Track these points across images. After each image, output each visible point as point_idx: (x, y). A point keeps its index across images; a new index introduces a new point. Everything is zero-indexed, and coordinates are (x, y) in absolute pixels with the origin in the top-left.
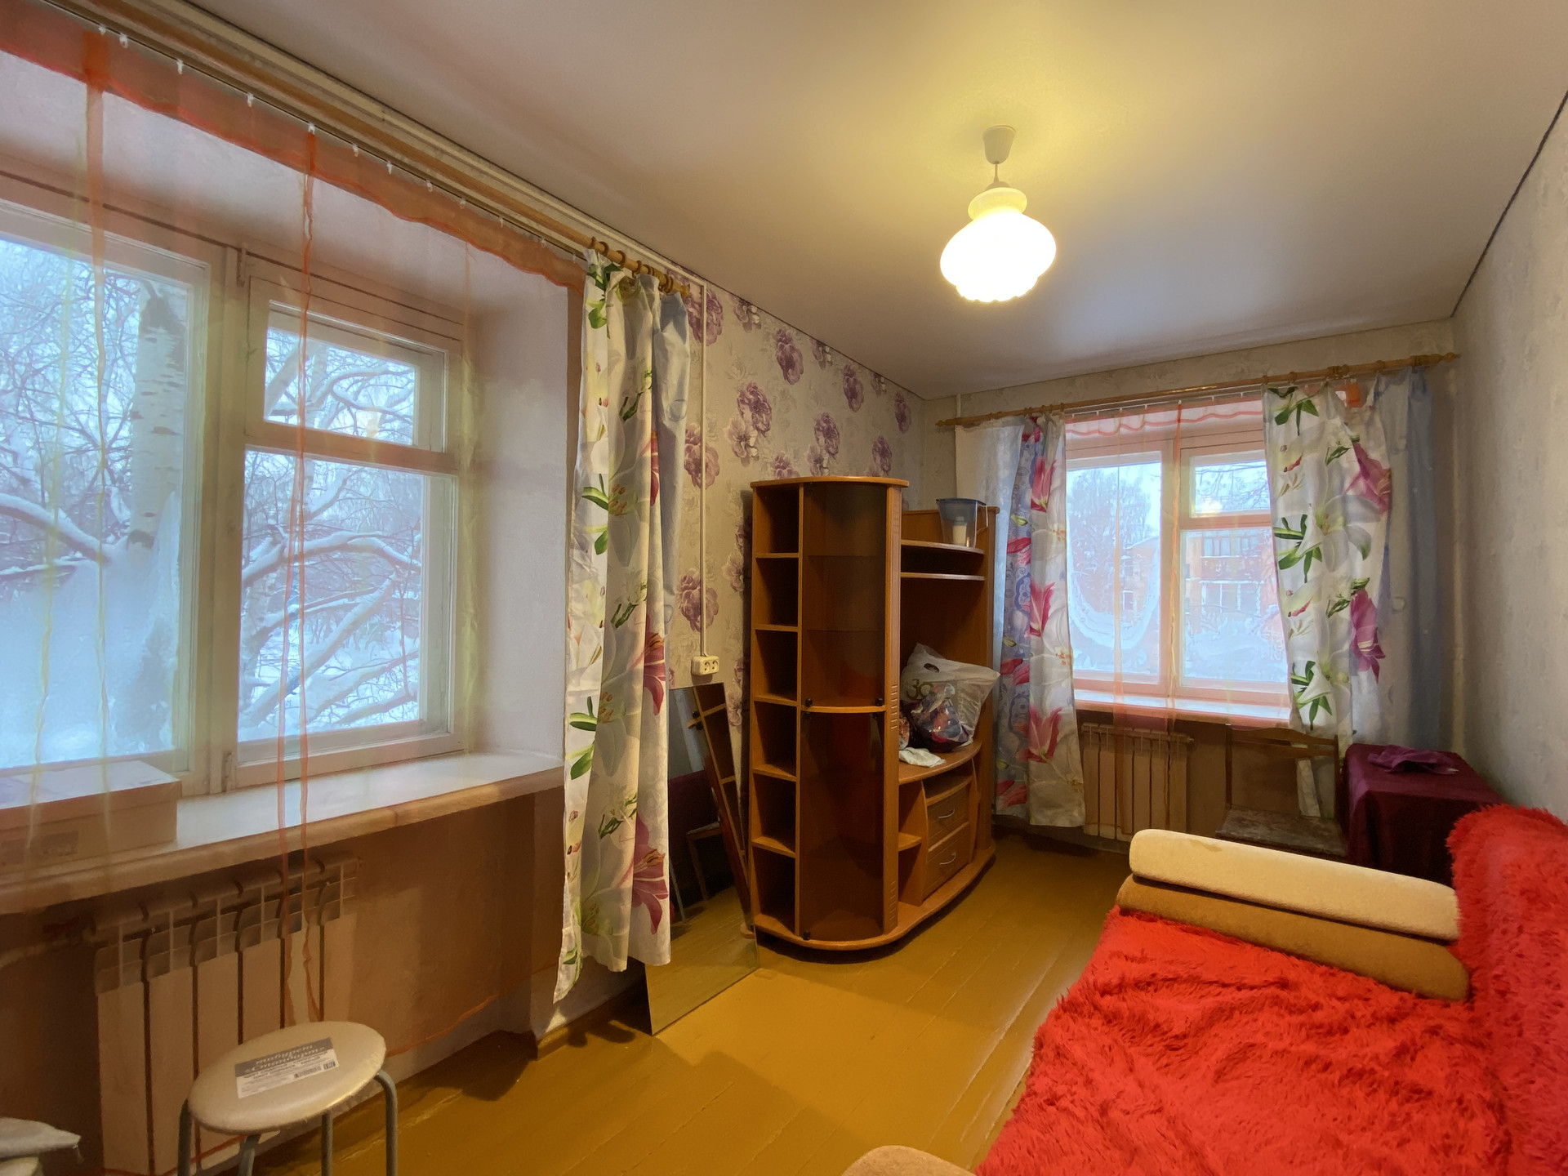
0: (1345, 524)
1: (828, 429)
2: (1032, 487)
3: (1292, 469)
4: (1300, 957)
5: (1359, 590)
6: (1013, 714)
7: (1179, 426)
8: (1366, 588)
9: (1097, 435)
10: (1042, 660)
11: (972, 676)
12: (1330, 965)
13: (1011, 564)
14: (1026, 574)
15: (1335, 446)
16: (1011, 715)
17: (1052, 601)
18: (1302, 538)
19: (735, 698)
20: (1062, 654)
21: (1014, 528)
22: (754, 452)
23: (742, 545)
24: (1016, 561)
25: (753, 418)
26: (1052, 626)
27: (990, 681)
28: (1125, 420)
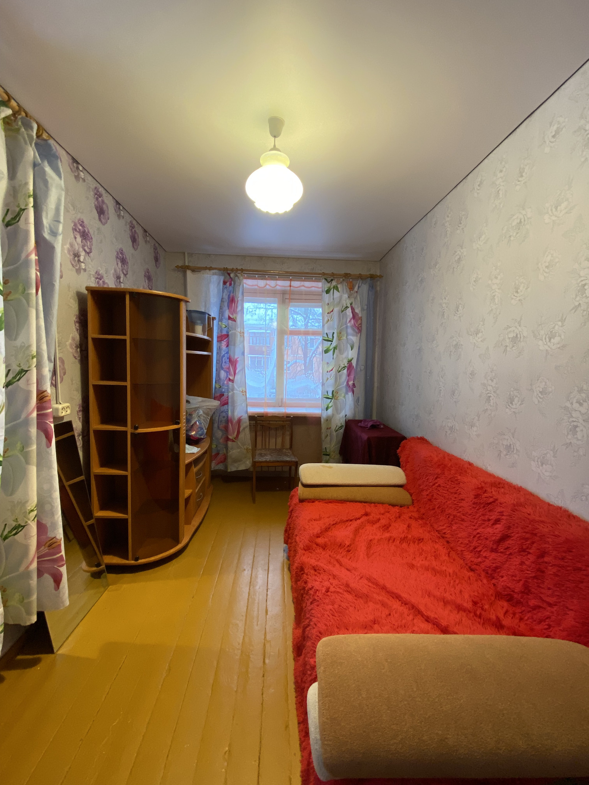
0: (347, 337)
1: (123, 258)
2: (228, 309)
3: (330, 313)
4: (365, 502)
5: (350, 362)
6: (220, 421)
7: (290, 288)
8: (352, 361)
9: (256, 287)
10: (234, 393)
11: (208, 404)
12: (374, 503)
13: (219, 347)
14: (226, 352)
15: (345, 306)
16: (219, 421)
17: (238, 366)
18: (332, 341)
19: (78, 430)
20: (243, 391)
21: (220, 329)
22: (83, 265)
23: (78, 328)
24: (221, 346)
25: (82, 242)
26: (238, 378)
27: (215, 406)
28: (268, 282)
